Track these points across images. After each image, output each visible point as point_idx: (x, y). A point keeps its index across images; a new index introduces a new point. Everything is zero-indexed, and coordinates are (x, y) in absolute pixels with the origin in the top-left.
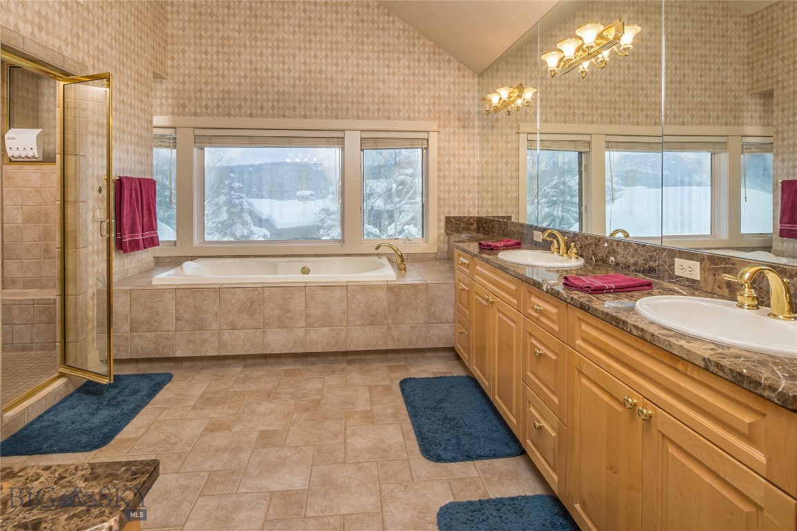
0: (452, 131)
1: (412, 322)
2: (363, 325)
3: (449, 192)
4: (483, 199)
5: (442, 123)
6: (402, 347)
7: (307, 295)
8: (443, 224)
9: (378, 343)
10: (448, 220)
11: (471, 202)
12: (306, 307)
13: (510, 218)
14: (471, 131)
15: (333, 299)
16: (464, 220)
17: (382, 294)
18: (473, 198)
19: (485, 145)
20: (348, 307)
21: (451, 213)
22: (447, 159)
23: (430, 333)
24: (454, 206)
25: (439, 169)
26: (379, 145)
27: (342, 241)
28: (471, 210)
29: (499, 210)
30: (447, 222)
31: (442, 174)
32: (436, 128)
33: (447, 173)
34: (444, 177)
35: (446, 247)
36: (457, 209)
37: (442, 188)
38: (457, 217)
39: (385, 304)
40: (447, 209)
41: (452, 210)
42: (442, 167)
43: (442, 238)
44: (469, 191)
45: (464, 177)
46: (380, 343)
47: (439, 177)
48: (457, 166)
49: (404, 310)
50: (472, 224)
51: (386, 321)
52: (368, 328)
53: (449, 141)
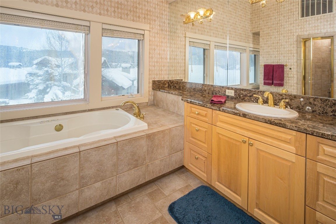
0: (156, 32)
1: (161, 157)
2: (130, 169)
3: (154, 66)
4: (170, 70)
5: (151, 26)
6: (155, 176)
7: (82, 159)
8: (151, 85)
9: (140, 179)
10: (154, 82)
11: (165, 72)
12: (81, 169)
13: (182, 80)
14: (165, 33)
15: (106, 156)
16: (162, 82)
17: (143, 142)
18: (166, 70)
19: (172, 42)
20: (118, 159)
21: (155, 79)
22: (154, 47)
23: (171, 160)
24: (157, 75)
25: (150, 53)
26: (115, 35)
27: (84, 100)
28: (165, 76)
29: (177, 76)
30: (153, 84)
31: (151, 55)
32: (148, 29)
33: (153, 56)
34: (152, 58)
35: (153, 98)
36: (158, 76)
37: (151, 64)
38: (159, 81)
39: (145, 149)
40: (153, 76)
41: (156, 76)
42: (151, 52)
43: (150, 93)
44: (164, 66)
45: (162, 58)
46: (141, 180)
47: (149, 58)
48: (158, 52)
49: (157, 150)
50: (166, 84)
51: (145, 162)
52: (133, 171)
53: (155, 37)
